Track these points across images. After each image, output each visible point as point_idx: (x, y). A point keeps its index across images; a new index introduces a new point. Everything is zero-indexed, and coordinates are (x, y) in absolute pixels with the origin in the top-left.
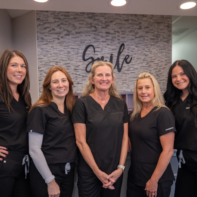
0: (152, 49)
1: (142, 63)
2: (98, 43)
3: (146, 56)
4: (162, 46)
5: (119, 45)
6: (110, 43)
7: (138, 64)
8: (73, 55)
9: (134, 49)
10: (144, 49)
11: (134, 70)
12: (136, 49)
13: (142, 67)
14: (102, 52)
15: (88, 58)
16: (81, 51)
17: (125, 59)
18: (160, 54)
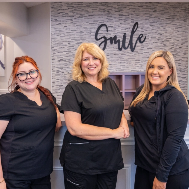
0: (168, 28)
1: (156, 42)
2: (111, 22)
3: (161, 35)
4: (178, 24)
5: (133, 24)
6: (123, 23)
7: (152, 43)
8: (85, 34)
9: (148, 28)
10: (159, 28)
11: (148, 50)
12: (151, 27)
13: (156, 46)
14: (115, 31)
15: (100, 37)
16: (94, 31)
17: (139, 39)
18: (176, 32)
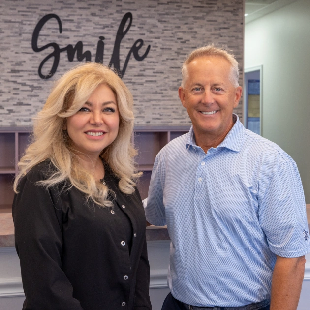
0: (198, 27)
1: (173, 59)
2: (70, 10)
3: (184, 42)
4: (220, 20)
5: (120, 17)
6: (98, 12)
7: (163, 61)
8: (8, 36)
9: (155, 26)
10: (179, 27)
11: (156, 76)
12: (161, 26)
13: (173, 68)
14: (78, 31)
15: (44, 44)
16: (30, 28)
17: (134, 50)
18: (215, 38)
